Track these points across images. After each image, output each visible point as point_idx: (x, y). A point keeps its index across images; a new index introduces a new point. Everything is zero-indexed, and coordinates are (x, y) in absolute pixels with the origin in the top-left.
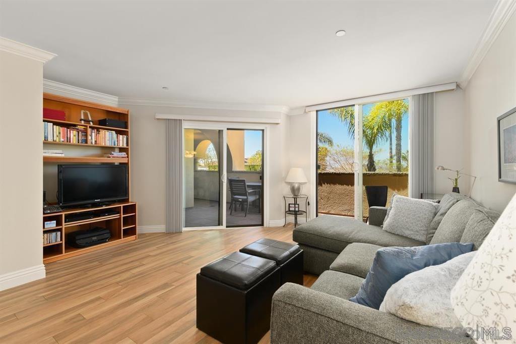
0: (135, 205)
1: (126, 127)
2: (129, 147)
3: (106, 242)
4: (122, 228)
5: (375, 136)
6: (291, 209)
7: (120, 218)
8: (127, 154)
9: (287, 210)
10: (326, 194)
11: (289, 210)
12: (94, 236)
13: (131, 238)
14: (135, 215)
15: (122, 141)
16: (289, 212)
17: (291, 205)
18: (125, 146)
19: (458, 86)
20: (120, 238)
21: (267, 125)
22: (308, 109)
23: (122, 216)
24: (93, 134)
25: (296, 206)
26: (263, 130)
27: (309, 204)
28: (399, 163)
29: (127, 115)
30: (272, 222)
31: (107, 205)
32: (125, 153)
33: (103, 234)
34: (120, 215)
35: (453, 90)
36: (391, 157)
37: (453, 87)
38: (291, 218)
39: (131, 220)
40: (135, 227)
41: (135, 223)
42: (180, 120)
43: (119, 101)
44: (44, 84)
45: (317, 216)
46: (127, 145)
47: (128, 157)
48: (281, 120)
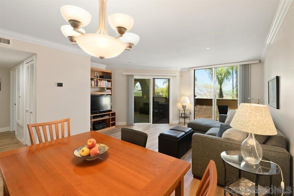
0: (115, 113)
1: (111, 79)
2: (112, 87)
3: (105, 128)
4: (111, 123)
5: (223, 79)
6: (182, 116)
7: (110, 118)
8: (111, 90)
9: (180, 116)
10: (198, 109)
11: (181, 117)
12: (101, 125)
13: (114, 127)
14: (115, 117)
15: (109, 85)
16: (182, 117)
17: (182, 114)
18: (110, 87)
19: (260, 61)
20: (110, 127)
21: (171, 77)
22: (190, 69)
23: (111, 117)
24: (100, 82)
25: (185, 114)
26: (169, 79)
27: (191, 114)
28: (237, 92)
29: (111, 73)
30: (173, 121)
31: (105, 113)
32: (110, 90)
33: (103, 125)
34: (110, 117)
35: (258, 63)
36: (233, 88)
37: (258, 62)
38: (182, 120)
39: (114, 119)
40: (115, 122)
41: (115, 121)
42: (133, 75)
43: (106, 67)
44: (91, 64)
45: (194, 119)
46: (111, 87)
47: (111, 92)
48: (178, 75)
